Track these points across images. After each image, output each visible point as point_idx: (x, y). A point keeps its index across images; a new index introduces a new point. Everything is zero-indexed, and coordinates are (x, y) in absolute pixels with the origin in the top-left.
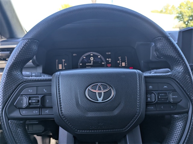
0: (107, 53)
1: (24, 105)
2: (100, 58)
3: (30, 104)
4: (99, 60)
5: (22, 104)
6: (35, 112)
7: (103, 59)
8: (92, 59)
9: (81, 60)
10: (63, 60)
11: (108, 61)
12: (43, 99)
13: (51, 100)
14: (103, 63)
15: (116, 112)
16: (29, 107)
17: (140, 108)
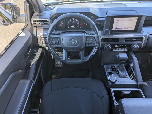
0: (80, 19)
1: (54, 44)
2: (77, 21)
3: (55, 43)
4: (76, 22)
5: (53, 43)
6: (57, 45)
7: (78, 22)
8: (73, 21)
9: (69, 22)
10: (62, 22)
11: (80, 22)
12: (59, 42)
13: (60, 42)
14: (78, 23)
15: (77, 46)
16: (55, 44)
17: (84, 45)
